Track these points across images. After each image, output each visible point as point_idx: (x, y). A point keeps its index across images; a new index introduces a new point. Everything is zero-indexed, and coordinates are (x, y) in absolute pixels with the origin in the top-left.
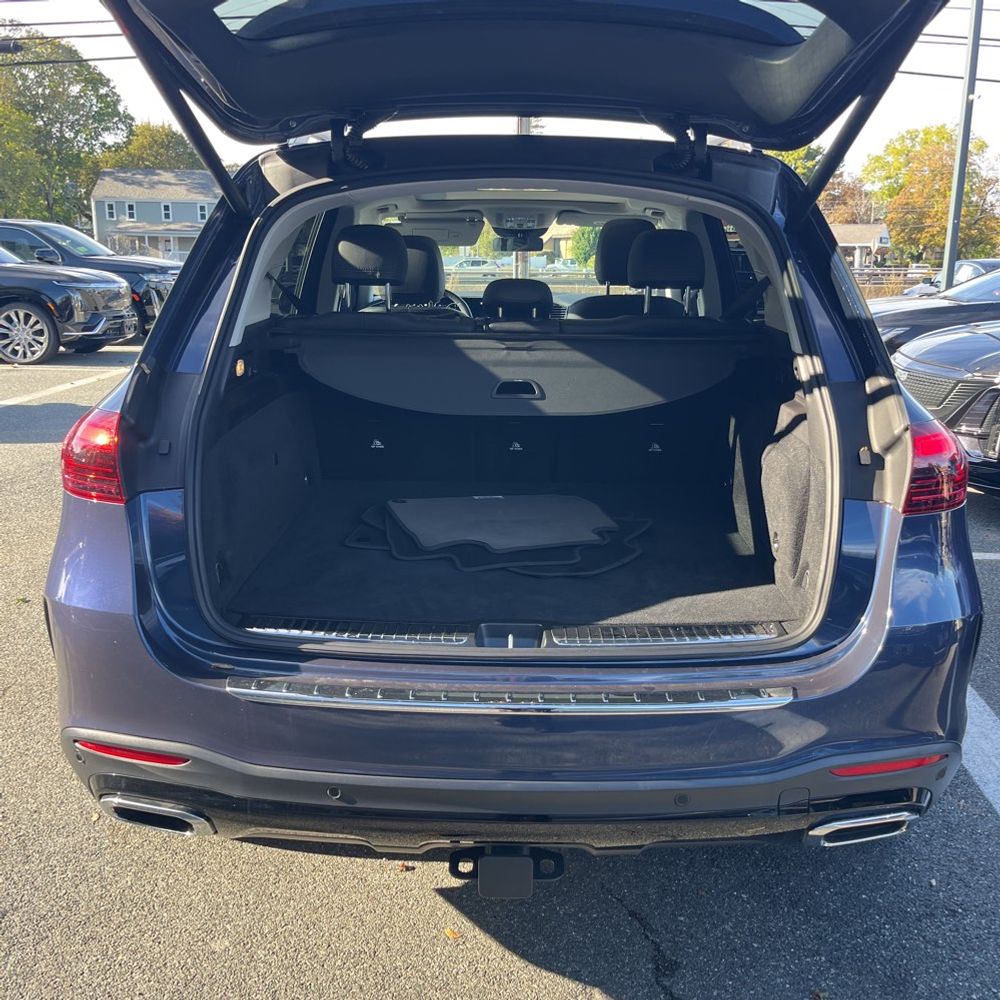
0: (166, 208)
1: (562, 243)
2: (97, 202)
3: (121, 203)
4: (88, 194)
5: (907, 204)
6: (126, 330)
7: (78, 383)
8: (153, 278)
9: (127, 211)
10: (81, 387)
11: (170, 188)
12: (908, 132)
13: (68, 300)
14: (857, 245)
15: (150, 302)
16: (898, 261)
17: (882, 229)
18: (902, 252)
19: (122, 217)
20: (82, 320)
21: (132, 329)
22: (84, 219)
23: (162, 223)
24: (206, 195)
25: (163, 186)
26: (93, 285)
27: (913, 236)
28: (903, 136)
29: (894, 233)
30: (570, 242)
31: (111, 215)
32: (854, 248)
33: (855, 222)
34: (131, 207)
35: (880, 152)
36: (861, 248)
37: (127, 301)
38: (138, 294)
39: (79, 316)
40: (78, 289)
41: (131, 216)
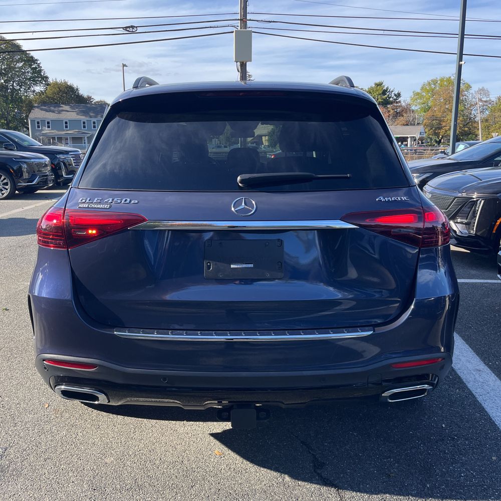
0: (66, 123)
1: (263, 138)
2: (31, 121)
3: (43, 121)
4: (27, 117)
5: (433, 116)
6: (49, 182)
7: (25, 208)
8: (62, 156)
9: (47, 125)
10: (28, 210)
11: (68, 113)
12: (432, 81)
13: (20, 167)
14: (409, 136)
15: (60, 168)
16: (430, 144)
17: (421, 128)
18: (431, 139)
19: (44, 128)
20: (27, 177)
21: (52, 181)
22: (25, 129)
23: (64, 130)
24: (86, 116)
25: (64, 112)
26: (32, 160)
27: (437, 131)
28: (429, 83)
29: (427, 130)
30: (267, 137)
31: (39, 127)
32: (408, 138)
33: (407, 125)
34: (48, 123)
35: (419, 91)
36: (411, 137)
37: (49, 168)
38: (54, 164)
39: (26, 175)
40: (25, 162)
41: (49, 127)
